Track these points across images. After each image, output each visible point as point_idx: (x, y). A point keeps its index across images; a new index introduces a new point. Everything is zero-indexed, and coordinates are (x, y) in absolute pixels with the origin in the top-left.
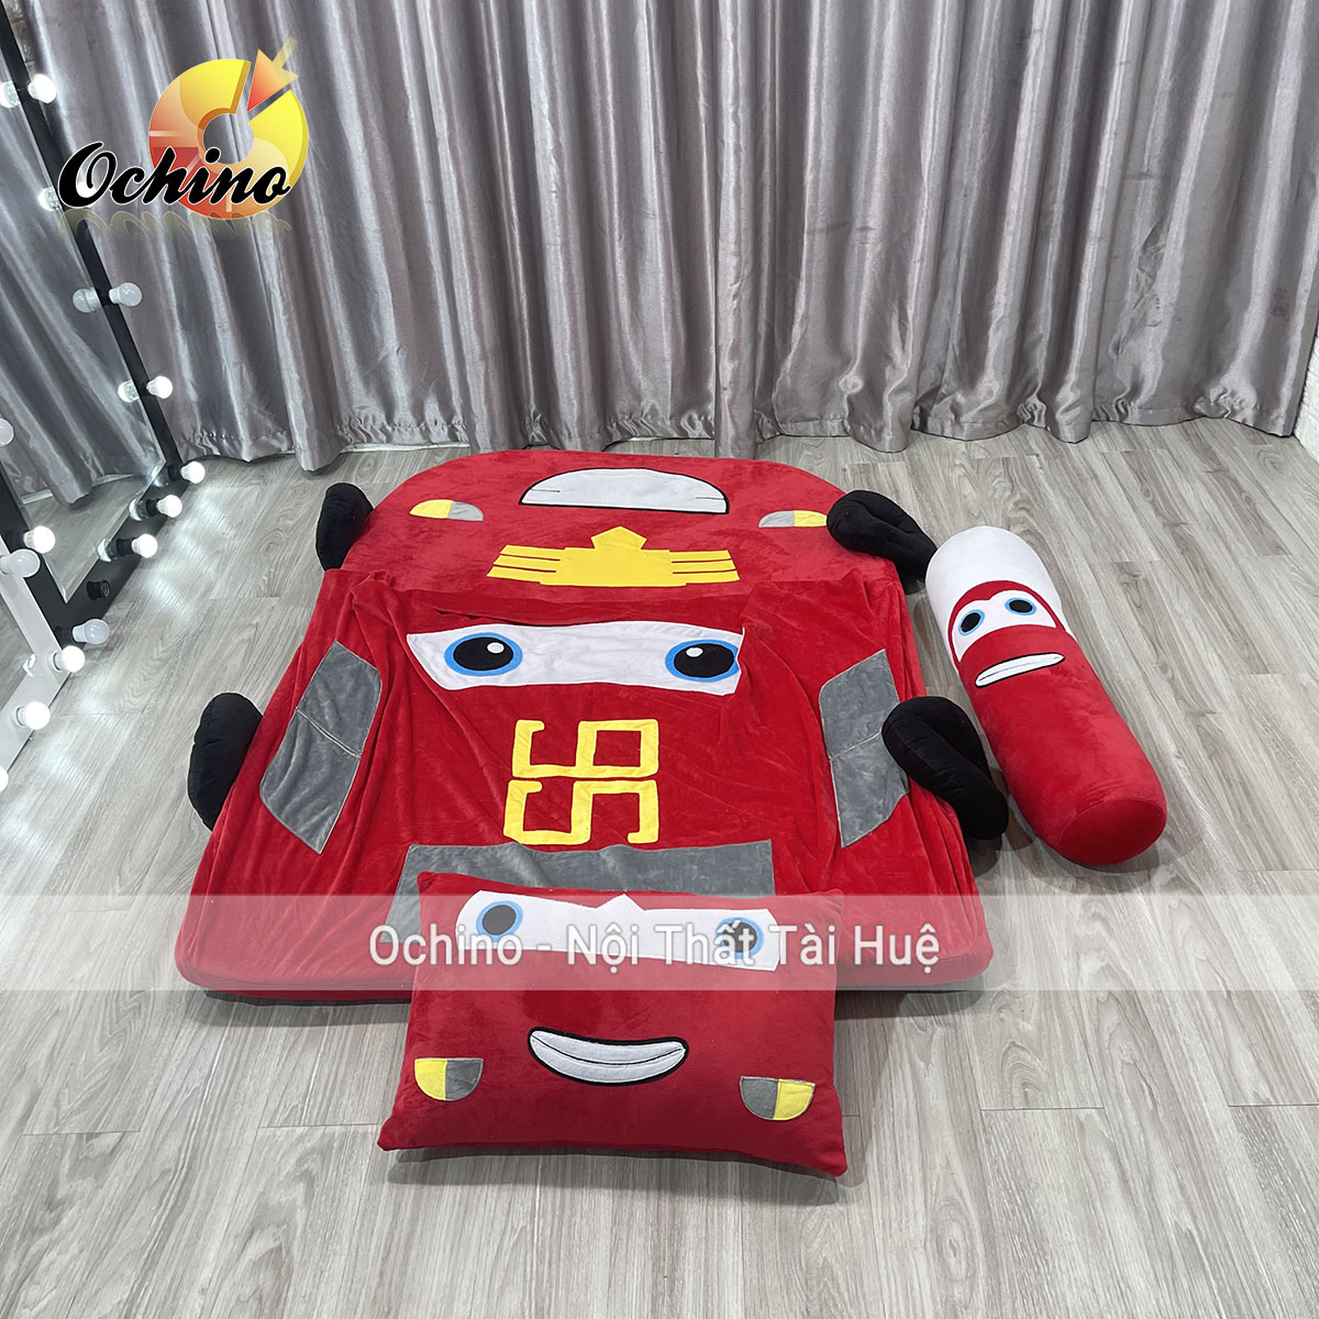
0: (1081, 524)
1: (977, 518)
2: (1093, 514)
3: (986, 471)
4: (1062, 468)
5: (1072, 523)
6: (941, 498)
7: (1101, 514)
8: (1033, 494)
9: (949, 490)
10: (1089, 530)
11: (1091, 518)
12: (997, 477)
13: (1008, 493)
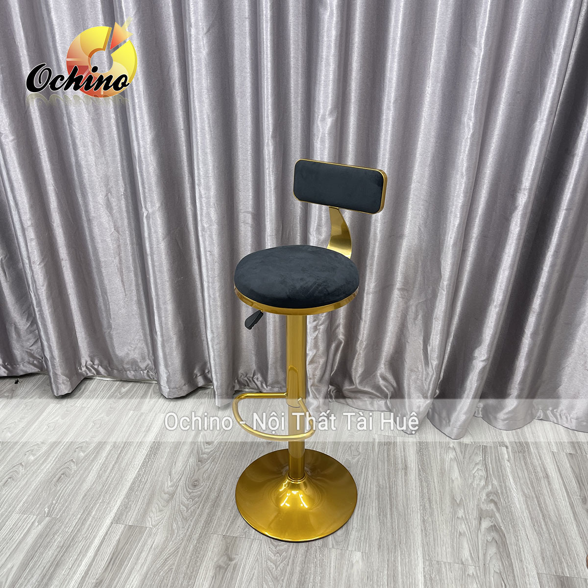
0: (534, 525)
1: (458, 505)
2: (543, 516)
3: (470, 457)
4: (523, 464)
5: (528, 523)
6: (436, 480)
7: (549, 518)
8: (501, 486)
9: (442, 473)
10: (539, 534)
11: (542, 520)
12: (477, 464)
13: (483, 483)
